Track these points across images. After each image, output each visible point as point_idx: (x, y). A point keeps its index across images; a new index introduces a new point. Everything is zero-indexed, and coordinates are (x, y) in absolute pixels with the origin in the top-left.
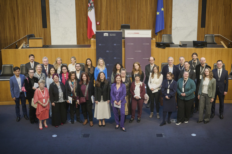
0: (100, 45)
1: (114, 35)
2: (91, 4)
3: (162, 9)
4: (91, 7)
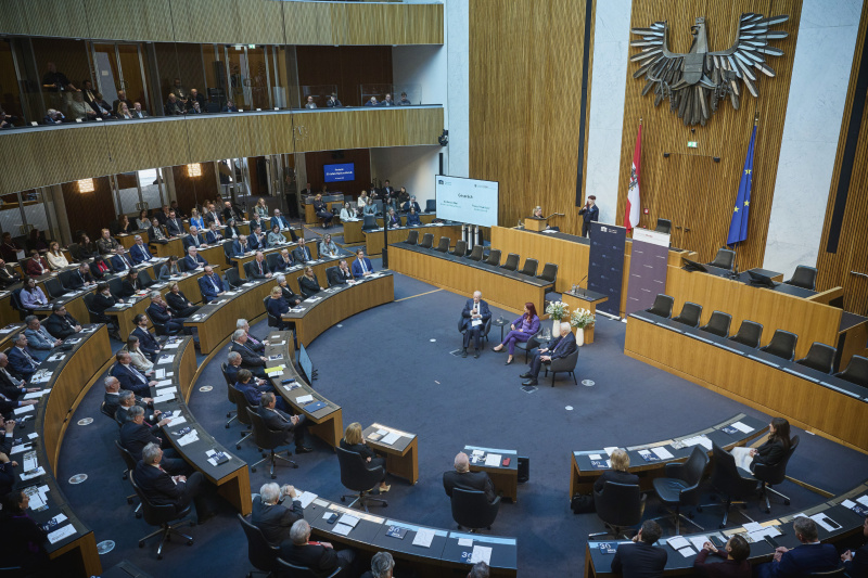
2: (633, 179)
4: (634, 183)
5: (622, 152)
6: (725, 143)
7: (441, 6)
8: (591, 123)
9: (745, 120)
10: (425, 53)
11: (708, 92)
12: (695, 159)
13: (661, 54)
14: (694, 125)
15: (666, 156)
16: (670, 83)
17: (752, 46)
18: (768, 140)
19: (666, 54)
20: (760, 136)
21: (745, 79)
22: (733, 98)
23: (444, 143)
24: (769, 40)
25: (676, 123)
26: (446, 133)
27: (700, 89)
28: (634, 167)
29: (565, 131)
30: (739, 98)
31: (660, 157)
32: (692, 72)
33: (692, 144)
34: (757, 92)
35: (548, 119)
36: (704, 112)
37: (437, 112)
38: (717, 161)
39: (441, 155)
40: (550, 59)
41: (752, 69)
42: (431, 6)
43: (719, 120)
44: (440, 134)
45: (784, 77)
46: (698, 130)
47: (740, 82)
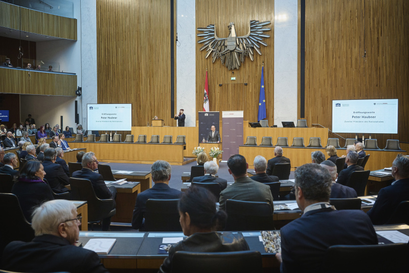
0: (202, 123)
1: (213, 115)
2: (206, 98)
3: (264, 101)
4: (206, 100)
5: (197, 86)
6: (249, 76)
7: (75, 20)
8: (177, 74)
9: (257, 66)
11: (239, 54)
12: (235, 85)
13: (214, 38)
14: (233, 70)
15: (221, 85)
16: (219, 52)
17: (257, 34)
18: (268, 73)
19: (216, 37)
21: (255, 47)
22: (250, 56)
23: (80, 95)
24: (263, 31)
25: (224, 70)
26: (80, 89)
27: (235, 53)
28: (205, 92)
30: (253, 56)
31: (217, 86)
32: (231, 45)
33: (234, 78)
34: (261, 52)
36: (238, 63)
37: (73, 77)
38: (246, 85)
39: (76, 102)
41: (257, 43)
43: (245, 67)
44: (76, 90)
45: (271, 46)
46: (235, 72)
47: (253, 48)
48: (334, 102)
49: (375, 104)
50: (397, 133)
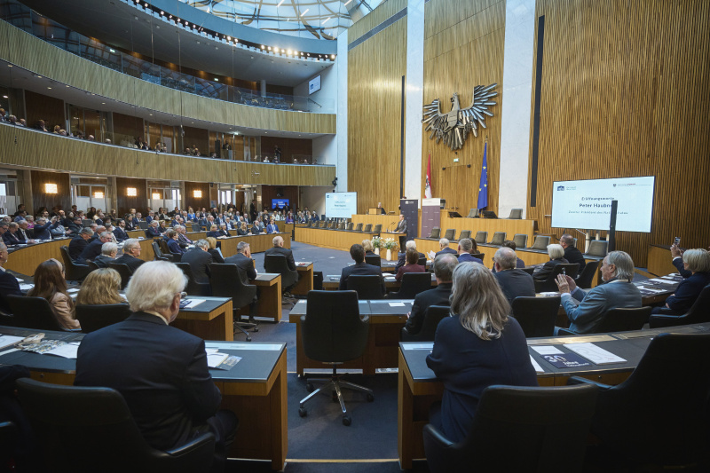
0: (403, 212)
2: (427, 184)
3: (485, 185)
4: (427, 186)
5: (422, 172)
6: (472, 156)
7: (335, 116)
9: (481, 142)
10: (327, 139)
11: (461, 130)
12: (458, 168)
13: (437, 115)
14: (456, 150)
15: (444, 169)
16: (443, 129)
17: (481, 102)
18: (494, 150)
19: (439, 113)
20: (489, 149)
21: (479, 120)
22: (474, 131)
23: (335, 184)
24: (488, 98)
25: (447, 151)
26: (336, 179)
27: (457, 129)
28: (427, 177)
29: (393, 166)
30: (477, 130)
31: (441, 169)
32: (452, 121)
33: (456, 160)
34: (485, 124)
35: (385, 162)
36: (461, 141)
37: (333, 168)
38: (469, 166)
39: (334, 191)
40: (385, 132)
41: (482, 114)
42: (329, 115)
43: (468, 145)
44: (333, 179)
45: (498, 116)
46: (458, 152)
47: (477, 122)
48: (556, 184)
49: (615, 185)
50: (649, 231)
